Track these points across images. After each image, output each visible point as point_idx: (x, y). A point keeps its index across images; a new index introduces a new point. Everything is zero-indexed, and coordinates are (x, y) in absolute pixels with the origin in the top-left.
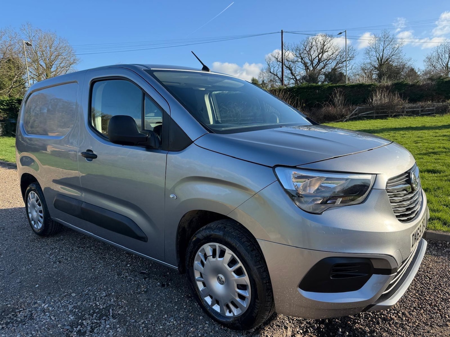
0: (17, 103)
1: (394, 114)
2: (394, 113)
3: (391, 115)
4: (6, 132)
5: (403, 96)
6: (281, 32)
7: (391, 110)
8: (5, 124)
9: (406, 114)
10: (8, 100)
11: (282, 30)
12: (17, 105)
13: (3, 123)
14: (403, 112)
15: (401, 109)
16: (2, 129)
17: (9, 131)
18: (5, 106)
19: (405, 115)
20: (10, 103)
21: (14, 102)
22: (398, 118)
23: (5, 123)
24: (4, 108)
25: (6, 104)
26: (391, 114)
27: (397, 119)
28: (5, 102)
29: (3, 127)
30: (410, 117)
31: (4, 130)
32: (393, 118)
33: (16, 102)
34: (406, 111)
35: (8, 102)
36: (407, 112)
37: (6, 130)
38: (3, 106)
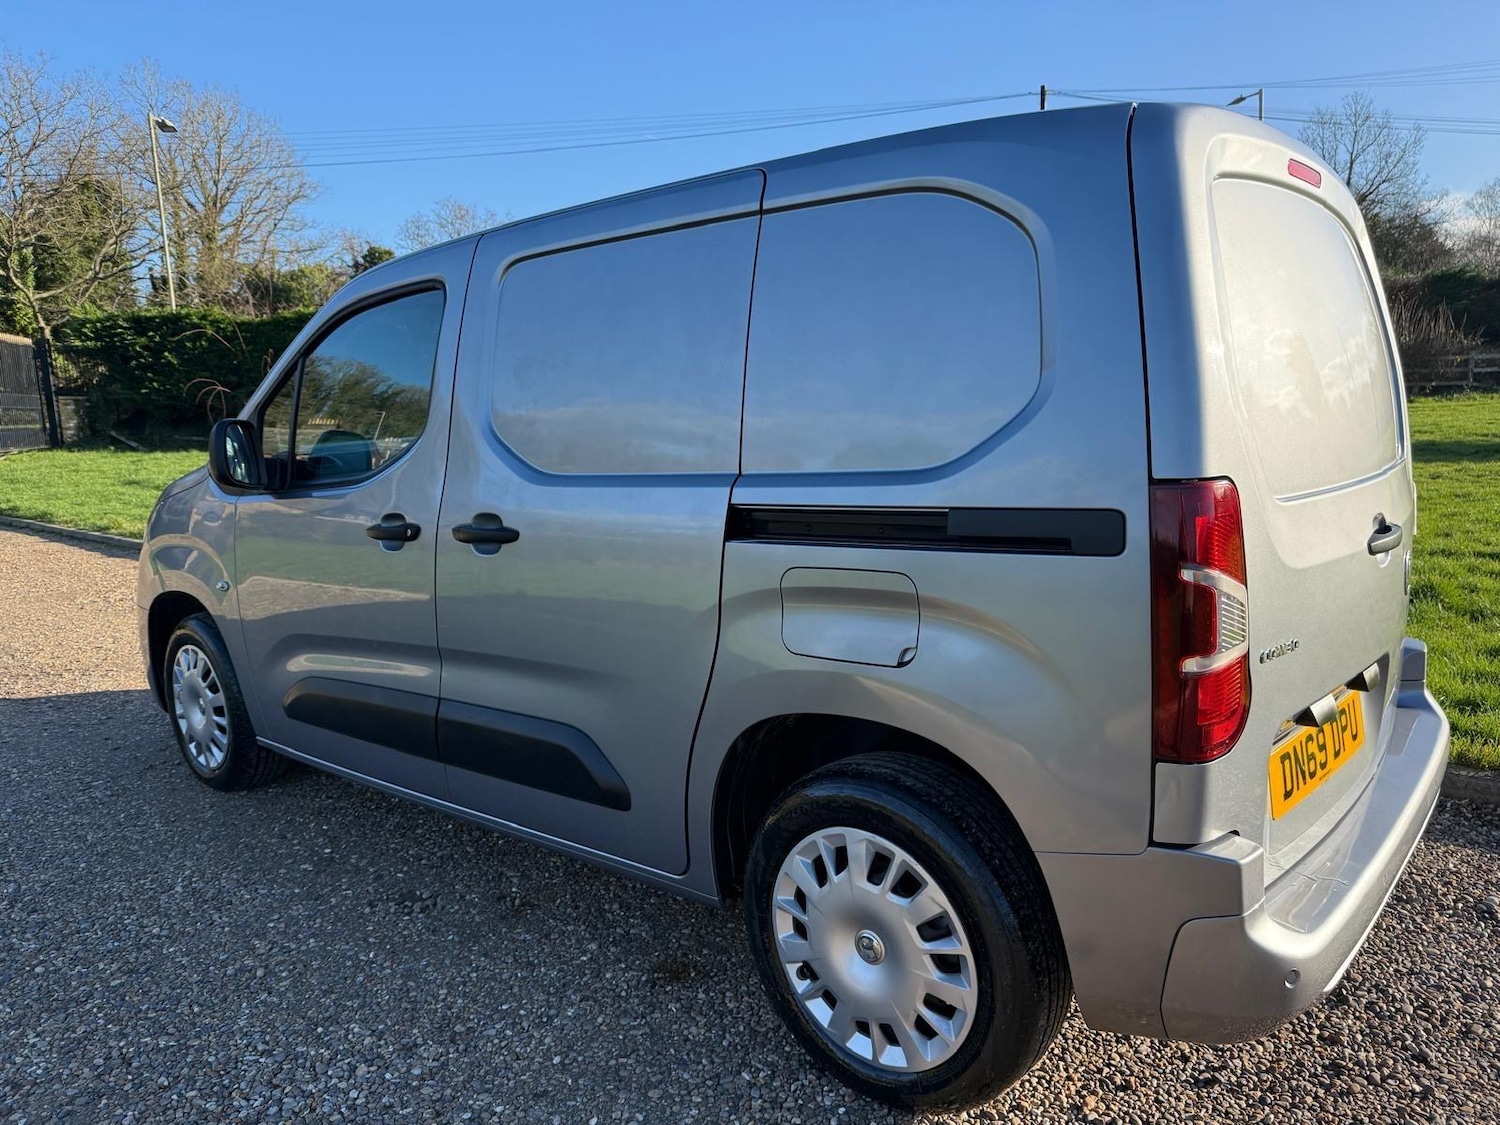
0: (129, 329)
1: (1434, 384)
2: (1433, 381)
3: (1423, 388)
4: (88, 432)
5: (1466, 321)
6: (1040, 92)
7: (1423, 371)
8: (88, 404)
9: (1475, 384)
10: (99, 320)
11: (1043, 87)
12: (129, 338)
13: (80, 398)
14: (1464, 376)
15: (1457, 366)
16: (75, 421)
17: (100, 428)
18: (89, 338)
19: (1475, 389)
20: (105, 328)
21: (121, 327)
22: (1447, 399)
23: (87, 401)
24: (87, 348)
25: (92, 332)
26: (1422, 384)
27: (1444, 400)
28: (88, 325)
29: (79, 412)
30: (1490, 395)
31: (84, 422)
32: (1430, 399)
33: (125, 325)
34: (1475, 374)
35: (99, 325)
36: (1477, 377)
37: (90, 422)
38: (82, 341)
